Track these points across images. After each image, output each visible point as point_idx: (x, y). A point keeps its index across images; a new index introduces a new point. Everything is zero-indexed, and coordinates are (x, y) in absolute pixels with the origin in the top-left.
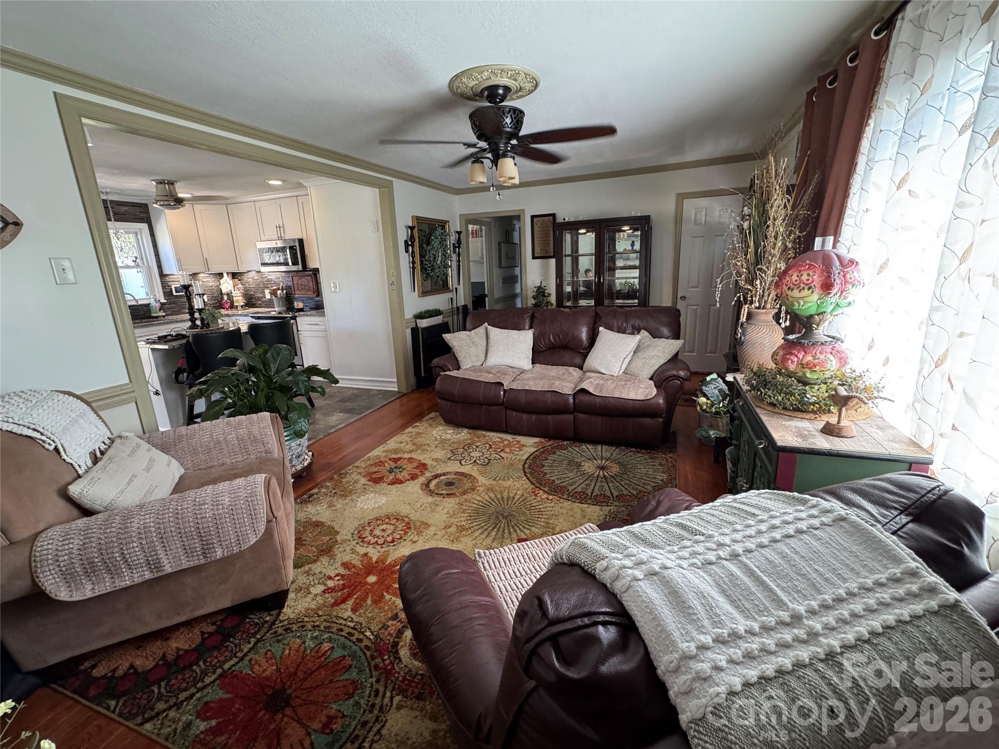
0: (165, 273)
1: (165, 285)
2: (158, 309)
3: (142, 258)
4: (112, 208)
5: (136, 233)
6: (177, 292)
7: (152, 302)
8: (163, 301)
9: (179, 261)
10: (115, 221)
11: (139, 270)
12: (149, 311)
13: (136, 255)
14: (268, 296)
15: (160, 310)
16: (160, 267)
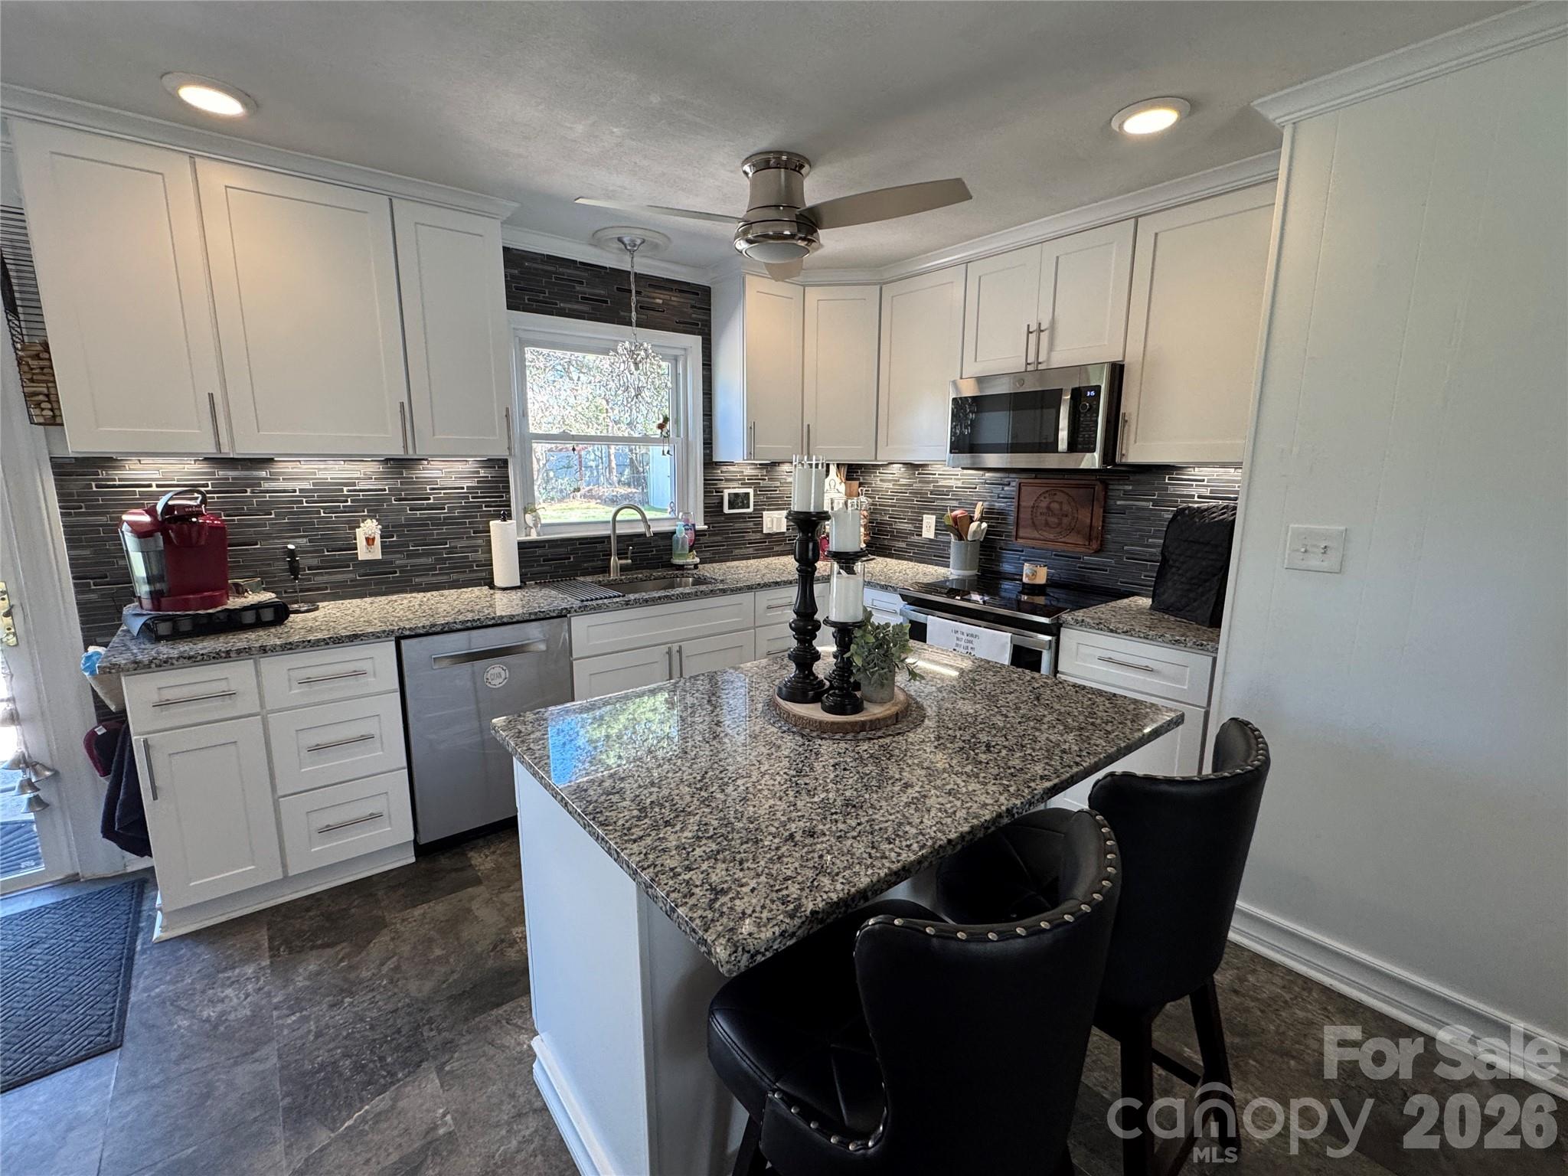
0: (716, 459)
1: (711, 488)
2: (687, 547)
3: (677, 422)
4: (638, 293)
5: (676, 359)
6: (731, 506)
7: (679, 528)
8: (701, 526)
9: (752, 429)
10: (636, 326)
11: (666, 449)
12: (669, 550)
13: (667, 411)
14: (929, 531)
15: (690, 551)
16: (708, 443)
